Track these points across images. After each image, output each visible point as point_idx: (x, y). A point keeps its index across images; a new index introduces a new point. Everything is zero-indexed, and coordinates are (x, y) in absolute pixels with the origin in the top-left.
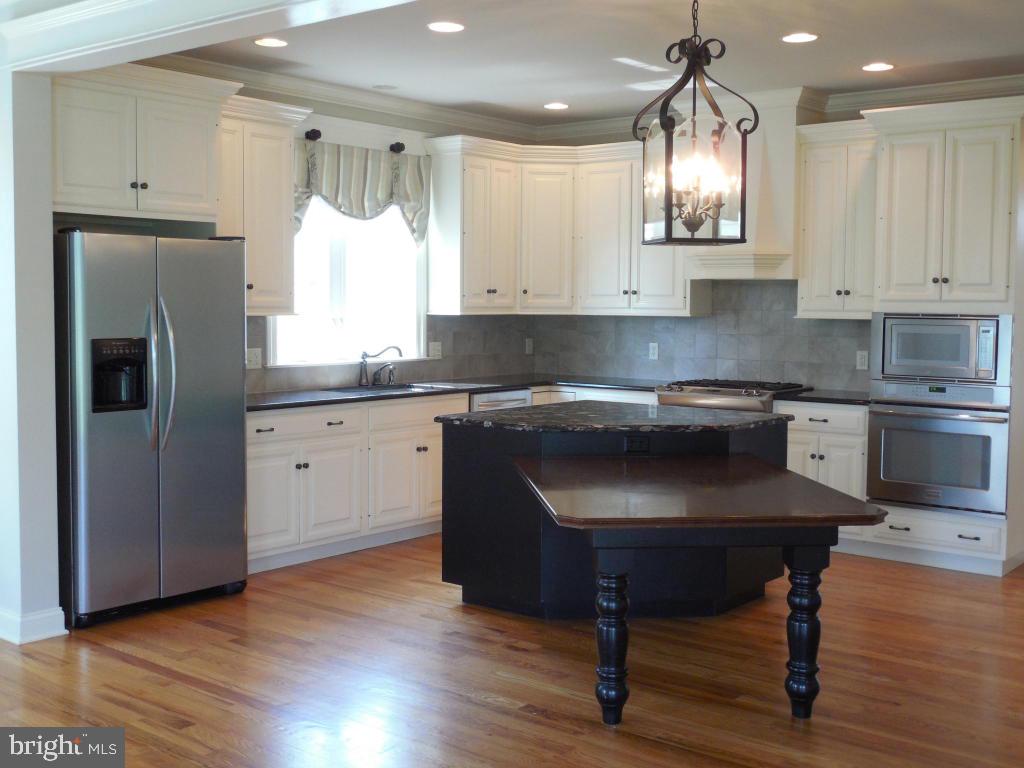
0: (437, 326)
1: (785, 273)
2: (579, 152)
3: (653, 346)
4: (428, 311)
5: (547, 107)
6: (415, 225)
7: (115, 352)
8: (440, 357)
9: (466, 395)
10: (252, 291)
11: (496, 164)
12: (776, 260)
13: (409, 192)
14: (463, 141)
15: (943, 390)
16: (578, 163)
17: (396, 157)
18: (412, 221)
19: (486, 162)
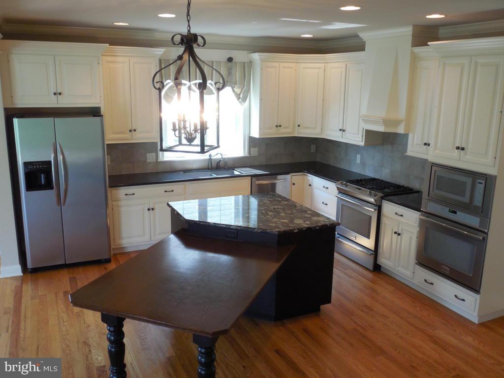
0: (252, 142)
1: (401, 130)
2: (326, 57)
3: (359, 156)
4: (250, 134)
5: (302, 36)
6: (241, 96)
7: (35, 167)
8: (257, 155)
9: (250, 178)
10: (135, 132)
11: (282, 65)
12: (397, 123)
13: (238, 79)
14: (259, 55)
15: (455, 213)
16: (327, 63)
17: (230, 64)
18: (240, 94)
19: (277, 64)
